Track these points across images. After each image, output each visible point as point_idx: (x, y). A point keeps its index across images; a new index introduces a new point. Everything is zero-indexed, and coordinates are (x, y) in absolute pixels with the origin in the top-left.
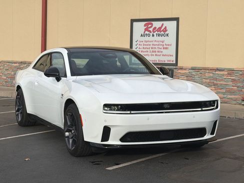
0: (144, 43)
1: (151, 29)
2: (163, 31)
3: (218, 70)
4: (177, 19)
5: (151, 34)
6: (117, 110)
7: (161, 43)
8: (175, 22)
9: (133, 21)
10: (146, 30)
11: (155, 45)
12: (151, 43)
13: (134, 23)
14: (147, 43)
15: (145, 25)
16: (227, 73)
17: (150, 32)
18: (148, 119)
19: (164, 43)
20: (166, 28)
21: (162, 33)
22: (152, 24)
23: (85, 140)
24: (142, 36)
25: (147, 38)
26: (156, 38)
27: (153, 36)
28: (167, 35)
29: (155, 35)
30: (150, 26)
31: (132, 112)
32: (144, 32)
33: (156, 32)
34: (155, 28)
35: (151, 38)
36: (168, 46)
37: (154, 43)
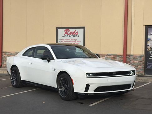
0: (64, 40)
1: (69, 33)
2: (76, 34)
3: (108, 55)
4: (84, 28)
5: (69, 36)
6: (91, 76)
7: (75, 41)
8: (83, 29)
9: (57, 28)
10: (66, 33)
11: (71, 42)
12: (69, 41)
13: (58, 29)
14: (67, 41)
15: (65, 31)
16: (113, 57)
17: (68, 34)
18: (108, 80)
19: (76, 41)
20: (77, 32)
21: (75, 35)
22: (69, 30)
23: (75, 92)
24: (63, 36)
25: (66, 38)
26: (71, 38)
27: (70, 36)
28: (78, 36)
29: (71, 36)
30: (68, 31)
31: (100, 77)
32: (65, 35)
33: (72, 35)
34: (71, 32)
35: (69, 38)
36: (79, 42)
37: (70, 41)
